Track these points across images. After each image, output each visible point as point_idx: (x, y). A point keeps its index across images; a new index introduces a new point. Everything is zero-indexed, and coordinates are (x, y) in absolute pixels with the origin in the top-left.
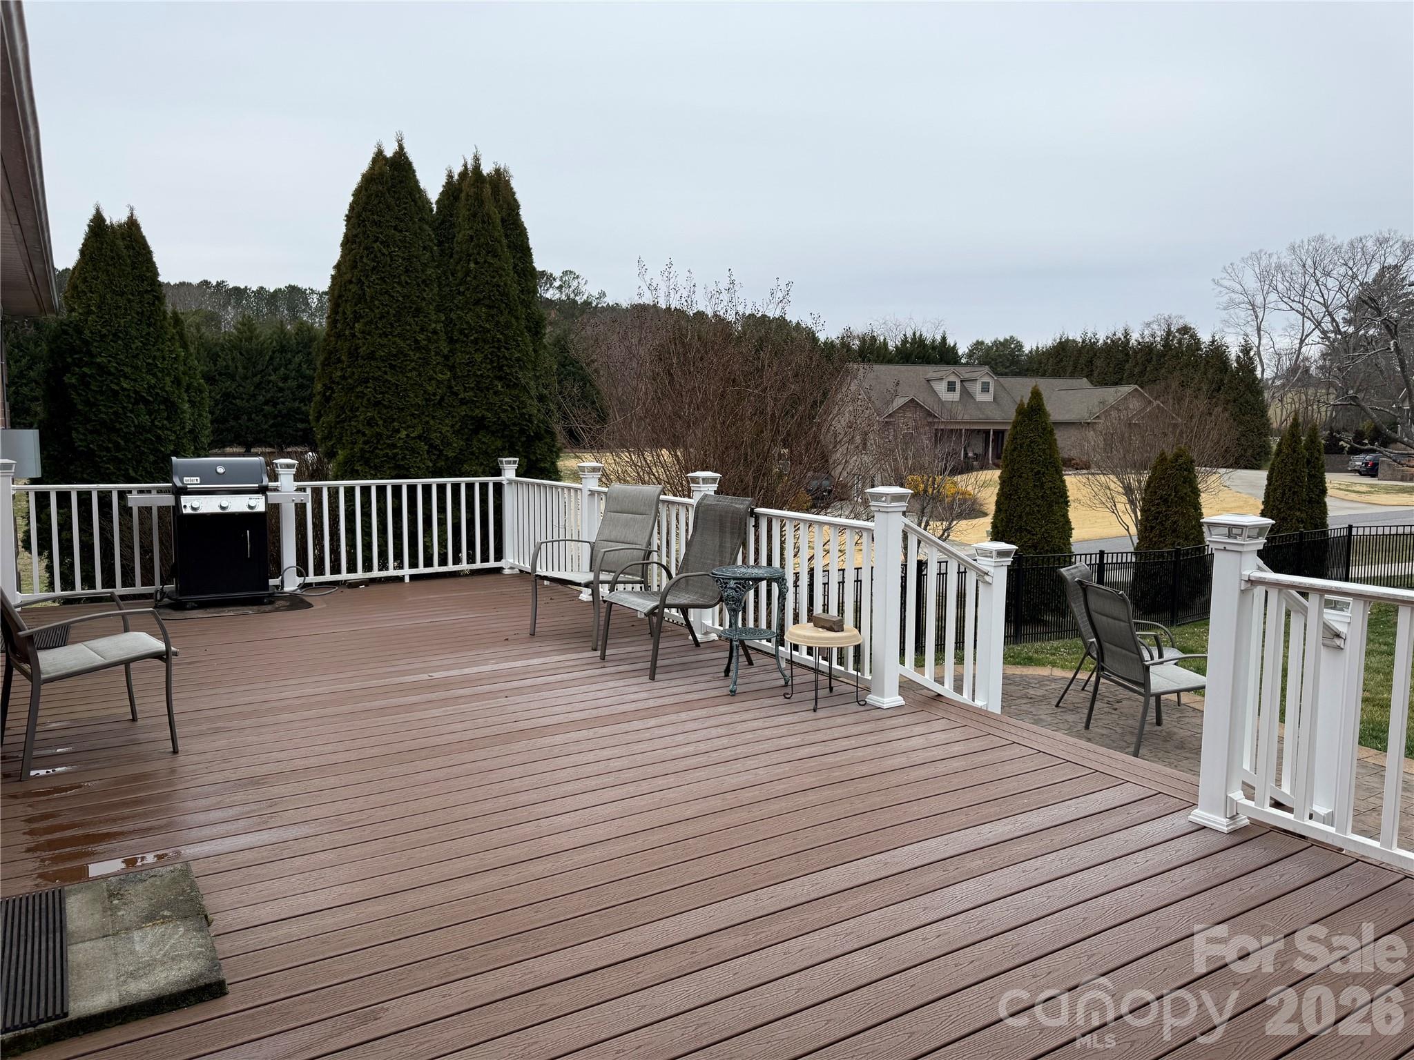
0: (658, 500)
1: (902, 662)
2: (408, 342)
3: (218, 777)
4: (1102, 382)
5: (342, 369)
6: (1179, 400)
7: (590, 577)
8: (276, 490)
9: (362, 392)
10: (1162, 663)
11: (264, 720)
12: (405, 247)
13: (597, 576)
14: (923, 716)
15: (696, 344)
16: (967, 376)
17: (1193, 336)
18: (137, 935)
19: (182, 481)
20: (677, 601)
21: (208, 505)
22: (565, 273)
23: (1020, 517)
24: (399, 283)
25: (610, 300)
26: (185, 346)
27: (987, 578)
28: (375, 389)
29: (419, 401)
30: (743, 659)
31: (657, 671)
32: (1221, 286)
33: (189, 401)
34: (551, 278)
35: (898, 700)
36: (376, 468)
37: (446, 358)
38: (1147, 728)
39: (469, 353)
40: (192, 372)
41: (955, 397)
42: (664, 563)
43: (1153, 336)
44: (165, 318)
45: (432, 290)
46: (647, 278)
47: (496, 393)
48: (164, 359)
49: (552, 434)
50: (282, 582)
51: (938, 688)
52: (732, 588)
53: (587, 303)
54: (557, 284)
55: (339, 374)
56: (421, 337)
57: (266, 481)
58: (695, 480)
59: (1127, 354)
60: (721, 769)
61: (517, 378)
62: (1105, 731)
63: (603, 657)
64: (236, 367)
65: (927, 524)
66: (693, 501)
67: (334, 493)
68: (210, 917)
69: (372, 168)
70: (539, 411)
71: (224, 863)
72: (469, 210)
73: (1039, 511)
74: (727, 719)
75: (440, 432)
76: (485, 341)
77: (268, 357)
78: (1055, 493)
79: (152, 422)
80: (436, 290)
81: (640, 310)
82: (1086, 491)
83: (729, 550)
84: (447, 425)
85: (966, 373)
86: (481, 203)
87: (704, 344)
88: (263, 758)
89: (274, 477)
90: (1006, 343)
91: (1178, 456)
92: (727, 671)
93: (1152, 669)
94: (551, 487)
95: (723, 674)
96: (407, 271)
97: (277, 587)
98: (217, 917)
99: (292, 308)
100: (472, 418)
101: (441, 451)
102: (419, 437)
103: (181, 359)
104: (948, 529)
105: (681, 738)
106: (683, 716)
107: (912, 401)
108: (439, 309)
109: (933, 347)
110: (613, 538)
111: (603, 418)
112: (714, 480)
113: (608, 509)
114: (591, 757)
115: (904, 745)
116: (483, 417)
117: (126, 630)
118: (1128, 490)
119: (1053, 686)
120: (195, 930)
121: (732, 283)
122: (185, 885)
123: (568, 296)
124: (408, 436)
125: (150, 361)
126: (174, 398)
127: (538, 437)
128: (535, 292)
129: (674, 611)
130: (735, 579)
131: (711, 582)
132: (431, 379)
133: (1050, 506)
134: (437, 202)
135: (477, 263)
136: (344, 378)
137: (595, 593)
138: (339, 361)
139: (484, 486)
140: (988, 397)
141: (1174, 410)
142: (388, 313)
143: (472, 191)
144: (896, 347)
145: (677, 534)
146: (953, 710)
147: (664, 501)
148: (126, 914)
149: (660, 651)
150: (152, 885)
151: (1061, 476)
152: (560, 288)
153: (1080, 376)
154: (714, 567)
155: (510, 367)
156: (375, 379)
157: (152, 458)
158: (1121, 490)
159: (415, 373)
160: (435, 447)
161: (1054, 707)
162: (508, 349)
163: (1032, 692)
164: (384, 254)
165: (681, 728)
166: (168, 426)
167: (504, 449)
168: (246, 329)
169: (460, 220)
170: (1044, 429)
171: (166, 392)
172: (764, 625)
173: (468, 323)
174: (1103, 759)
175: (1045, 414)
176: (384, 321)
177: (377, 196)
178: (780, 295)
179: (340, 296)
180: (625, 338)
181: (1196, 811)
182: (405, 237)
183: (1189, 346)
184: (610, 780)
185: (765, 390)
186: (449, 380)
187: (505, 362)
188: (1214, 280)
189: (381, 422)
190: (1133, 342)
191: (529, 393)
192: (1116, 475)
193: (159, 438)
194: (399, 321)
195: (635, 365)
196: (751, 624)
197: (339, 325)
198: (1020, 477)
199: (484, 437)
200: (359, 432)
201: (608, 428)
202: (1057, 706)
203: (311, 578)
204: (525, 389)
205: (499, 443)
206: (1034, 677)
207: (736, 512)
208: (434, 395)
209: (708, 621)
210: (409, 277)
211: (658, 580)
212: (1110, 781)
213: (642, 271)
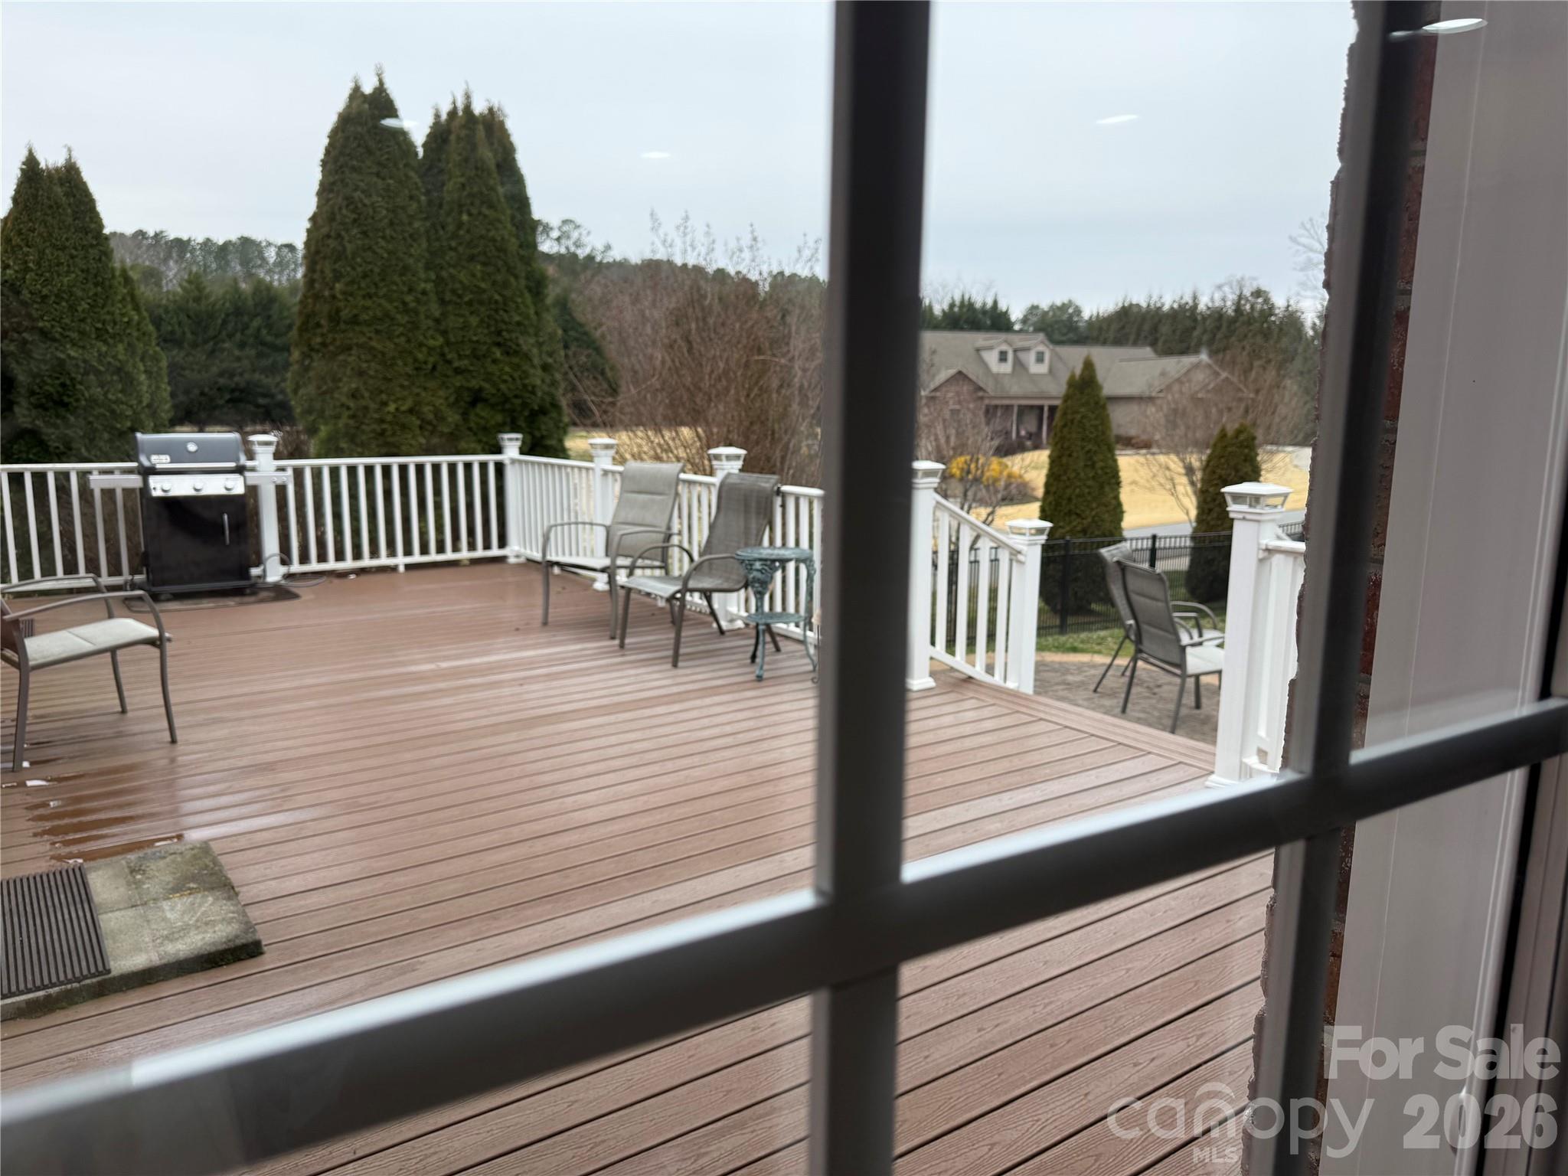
0: (678, 481)
1: (933, 643)
2: (395, 304)
3: (224, 764)
4: (1167, 351)
5: (323, 335)
6: (1246, 372)
7: (607, 562)
8: (253, 469)
9: (345, 361)
10: (1200, 644)
11: (263, 711)
12: (389, 197)
13: (613, 561)
14: (953, 696)
15: (717, 307)
16: (1020, 344)
17: (1267, 301)
18: (166, 905)
19: (149, 460)
20: (700, 585)
21: (180, 487)
22: (565, 222)
23: (1070, 500)
24: (383, 238)
25: (616, 255)
26: (137, 308)
27: (1020, 557)
28: (359, 357)
29: (409, 370)
30: (770, 647)
31: (680, 658)
32: (1299, 244)
33: (146, 372)
34: (547, 229)
35: (930, 683)
36: (362, 445)
37: (437, 321)
38: (1184, 711)
39: (463, 316)
40: (146, 338)
41: (1007, 368)
42: (686, 545)
43: (1224, 300)
44: (114, 277)
45: (419, 245)
46: (661, 232)
47: (495, 361)
48: (115, 323)
49: (556, 406)
50: (264, 571)
51: (969, 670)
52: (757, 570)
53: (590, 258)
54: (555, 234)
55: (319, 340)
56: (409, 298)
57: (243, 460)
58: (717, 457)
59: (1195, 320)
60: (747, 749)
61: (518, 345)
62: (1142, 715)
63: (622, 646)
64: (184, 333)
65: (970, 508)
66: (716, 480)
67: (317, 473)
68: (237, 889)
69: (349, 107)
70: (543, 381)
71: (243, 842)
72: (460, 154)
73: (1089, 493)
74: (753, 703)
75: (434, 406)
76: (481, 303)
77: (219, 321)
78: (1106, 473)
79: (105, 394)
80: (424, 245)
81: (652, 268)
82: (1144, 472)
83: (754, 532)
84: (440, 397)
85: (1019, 341)
86: (474, 147)
87: (726, 308)
88: (269, 746)
89: (251, 456)
90: (1064, 307)
91: (1239, 432)
92: (754, 657)
93: (1189, 650)
94: (560, 466)
95: (749, 661)
96: (391, 223)
97: (259, 577)
98: (244, 889)
99: (245, 262)
100: (469, 389)
101: (435, 427)
102: (411, 411)
103: (135, 323)
104: (992, 513)
105: (706, 722)
106: (708, 701)
107: (960, 373)
108: (428, 267)
109: (984, 311)
110: (629, 520)
111: (614, 391)
112: (738, 457)
113: (623, 490)
114: (613, 740)
115: (932, 723)
116: (481, 389)
117: (111, 616)
118: (1189, 471)
119: (1093, 672)
120: (224, 899)
121: (755, 239)
122: (207, 861)
123: (567, 248)
124: (397, 409)
125: (99, 325)
126: (129, 368)
127: (543, 411)
128: (534, 246)
129: (696, 595)
130: (760, 560)
131: (736, 565)
132: (421, 345)
133: (1102, 487)
134: (424, 145)
135: (470, 214)
136: (324, 345)
137: (611, 581)
138: (318, 325)
139: (483, 466)
140: (1043, 369)
141: (1240, 381)
142: (371, 271)
143: (463, 133)
144: (943, 311)
145: (700, 518)
146: (983, 690)
147: (684, 481)
148: (152, 887)
149: (683, 640)
150: (173, 861)
151: (1113, 455)
152: (558, 239)
153: (1143, 345)
154: (739, 548)
155: (509, 331)
156: (357, 345)
157: (106, 436)
158: (1183, 471)
159: (403, 339)
160: (429, 423)
161: (1091, 692)
162: (506, 311)
163: (1070, 678)
164: (365, 205)
165: (705, 712)
166: (124, 399)
167: (504, 424)
168: (193, 287)
169: (450, 165)
170: (1097, 403)
171: (120, 361)
172: (791, 609)
173: (461, 282)
174: (1128, 733)
175: (1099, 388)
176: (368, 280)
177: (355, 138)
178: (807, 253)
179: (317, 252)
180: (636, 300)
181: (1213, 777)
182: (389, 185)
183: (1262, 311)
184: (634, 760)
185: (792, 360)
186: (441, 347)
187: (504, 327)
188: (1291, 238)
189: (367, 394)
190: (1202, 307)
191: (530, 360)
192: (1177, 454)
193: (113, 412)
194: (383, 280)
195: (649, 330)
196: (778, 608)
197: (317, 285)
198: (1070, 455)
199: (481, 410)
200: (343, 405)
201: (621, 400)
202: (1095, 691)
203: (296, 567)
204: (527, 357)
205: (499, 418)
206: (1074, 664)
207: (761, 491)
208: (425, 363)
209: (733, 607)
210: (395, 231)
211: (679, 565)
212: (1131, 753)
213: (656, 224)
